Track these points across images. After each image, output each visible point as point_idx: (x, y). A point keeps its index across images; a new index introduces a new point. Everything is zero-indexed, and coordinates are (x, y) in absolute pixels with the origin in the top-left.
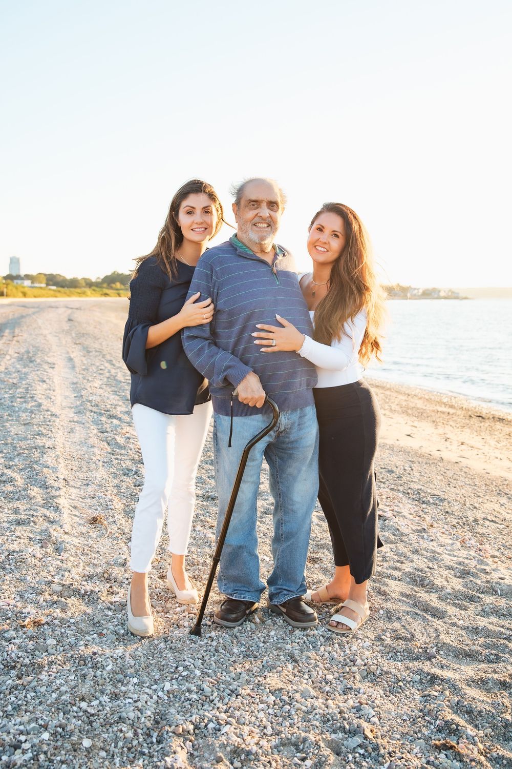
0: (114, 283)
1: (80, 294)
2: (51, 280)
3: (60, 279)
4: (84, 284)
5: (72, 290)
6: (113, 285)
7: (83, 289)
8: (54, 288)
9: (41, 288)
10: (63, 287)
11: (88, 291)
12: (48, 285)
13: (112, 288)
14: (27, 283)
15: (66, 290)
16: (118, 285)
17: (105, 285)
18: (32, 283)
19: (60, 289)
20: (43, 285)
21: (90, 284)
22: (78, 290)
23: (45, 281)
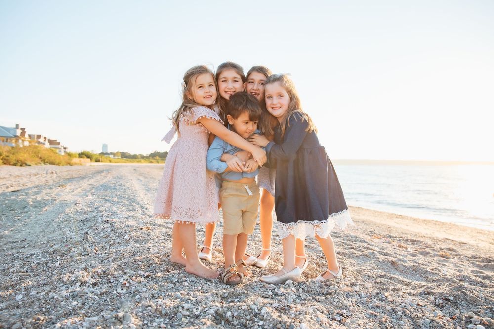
0: (155, 157)
1: (138, 162)
2: (123, 155)
3: (128, 155)
4: (140, 157)
5: (134, 160)
6: (155, 158)
7: (140, 160)
8: (125, 159)
9: (118, 158)
10: (129, 158)
11: (142, 160)
12: (122, 157)
13: (154, 159)
14: (111, 156)
15: (131, 160)
16: (157, 158)
17: (151, 158)
18: (114, 156)
19: (128, 159)
20: (120, 157)
21: (143, 157)
22: (137, 160)
23: (120, 156)
